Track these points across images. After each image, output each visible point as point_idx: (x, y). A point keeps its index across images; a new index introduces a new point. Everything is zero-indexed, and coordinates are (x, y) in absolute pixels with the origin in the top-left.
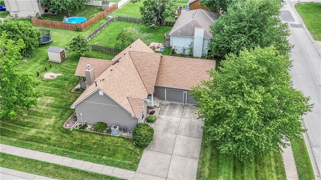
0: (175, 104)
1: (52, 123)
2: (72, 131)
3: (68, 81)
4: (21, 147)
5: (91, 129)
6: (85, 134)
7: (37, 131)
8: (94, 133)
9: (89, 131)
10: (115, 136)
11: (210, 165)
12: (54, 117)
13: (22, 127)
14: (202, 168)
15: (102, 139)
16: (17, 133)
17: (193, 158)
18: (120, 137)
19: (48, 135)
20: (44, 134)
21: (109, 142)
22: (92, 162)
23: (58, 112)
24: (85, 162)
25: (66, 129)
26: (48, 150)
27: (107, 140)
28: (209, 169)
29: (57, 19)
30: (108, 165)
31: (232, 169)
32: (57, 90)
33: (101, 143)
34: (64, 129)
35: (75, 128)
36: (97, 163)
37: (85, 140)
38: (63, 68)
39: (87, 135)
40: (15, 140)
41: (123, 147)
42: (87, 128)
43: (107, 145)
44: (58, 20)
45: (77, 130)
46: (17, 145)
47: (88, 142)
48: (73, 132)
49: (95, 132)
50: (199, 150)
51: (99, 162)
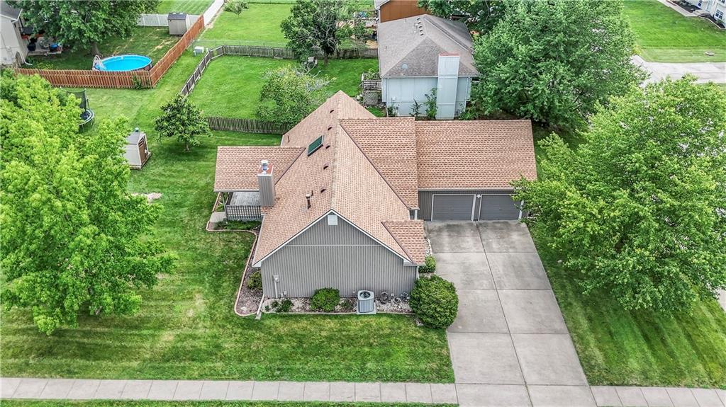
0: (457, 226)
1: (203, 310)
2: (262, 319)
3: (186, 209)
4: (161, 379)
5: (304, 309)
6: (297, 322)
7: (178, 336)
8: (316, 316)
9: (303, 313)
10: (369, 315)
11: (598, 340)
12: (197, 295)
13: (134, 332)
14: (586, 349)
15: (341, 325)
16: (131, 347)
17: (557, 332)
18: (379, 315)
19: (209, 339)
20: (199, 338)
21: (362, 330)
22: (348, 381)
23: (202, 282)
24: (332, 383)
25: (244, 318)
26: (230, 374)
27: (354, 326)
28: (600, 349)
29: (70, 66)
30: (388, 380)
31: (642, 341)
32: (169, 233)
33: (344, 336)
34: (239, 318)
35: (264, 311)
36: (361, 381)
37: (304, 335)
38: (154, 180)
39: (304, 323)
40: (135, 364)
41: (398, 335)
42: (294, 308)
43: (361, 337)
44: (74, 66)
45: (274, 316)
46: (148, 376)
47: (313, 339)
48: (267, 322)
49: (317, 313)
50: (560, 314)
51: (364, 377)
